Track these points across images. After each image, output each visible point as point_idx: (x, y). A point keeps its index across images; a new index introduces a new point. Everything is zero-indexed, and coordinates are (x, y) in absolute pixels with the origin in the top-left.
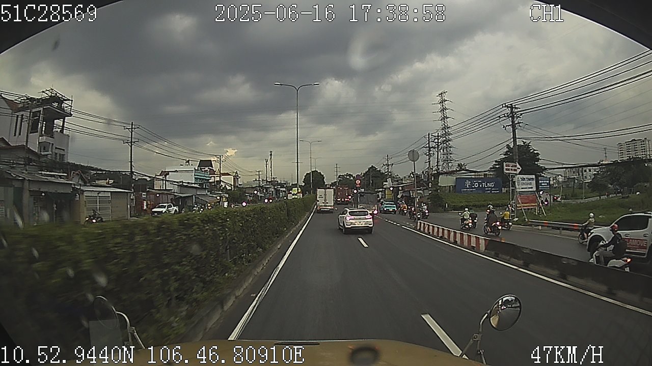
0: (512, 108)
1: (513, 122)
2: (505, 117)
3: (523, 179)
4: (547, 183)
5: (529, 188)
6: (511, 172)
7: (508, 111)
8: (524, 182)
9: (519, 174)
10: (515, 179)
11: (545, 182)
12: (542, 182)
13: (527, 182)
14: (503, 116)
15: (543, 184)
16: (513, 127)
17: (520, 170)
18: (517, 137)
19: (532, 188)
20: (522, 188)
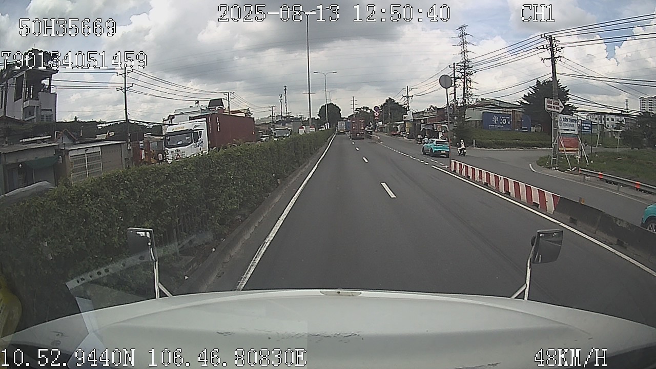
0: (551, 39)
1: (552, 55)
2: (544, 48)
3: (566, 120)
4: (589, 127)
5: (572, 130)
6: (552, 109)
7: (547, 42)
8: (566, 123)
9: (561, 113)
10: (558, 119)
11: (587, 125)
12: (585, 125)
13: (569, 123)
14: (542, 47)
15: (585, 128)
16: (552, 61)
17: (562, 109)
18: (557, 72)
19: (574, 130)
20: (564, 130)
